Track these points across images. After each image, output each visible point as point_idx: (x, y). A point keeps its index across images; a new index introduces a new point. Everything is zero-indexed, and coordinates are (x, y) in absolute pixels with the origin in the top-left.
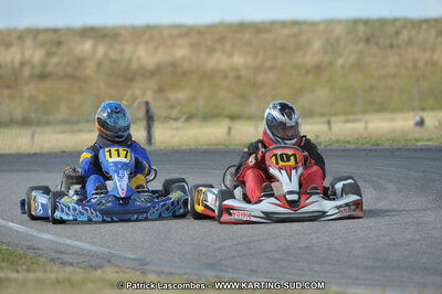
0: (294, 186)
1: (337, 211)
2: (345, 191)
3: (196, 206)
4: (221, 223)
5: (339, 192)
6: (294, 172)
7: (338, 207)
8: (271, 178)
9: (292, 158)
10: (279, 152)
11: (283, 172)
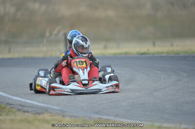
0: (86, 77)
1: (107, 89)
2: (110, 79)
3: (37, 87)
4: (50, 95)
5: (107, 79)
6: (85, 70)
7: (107, 87)
8: (74, 73)
9: (84, 63)
10: (78, 60)
11: (80, 70)
